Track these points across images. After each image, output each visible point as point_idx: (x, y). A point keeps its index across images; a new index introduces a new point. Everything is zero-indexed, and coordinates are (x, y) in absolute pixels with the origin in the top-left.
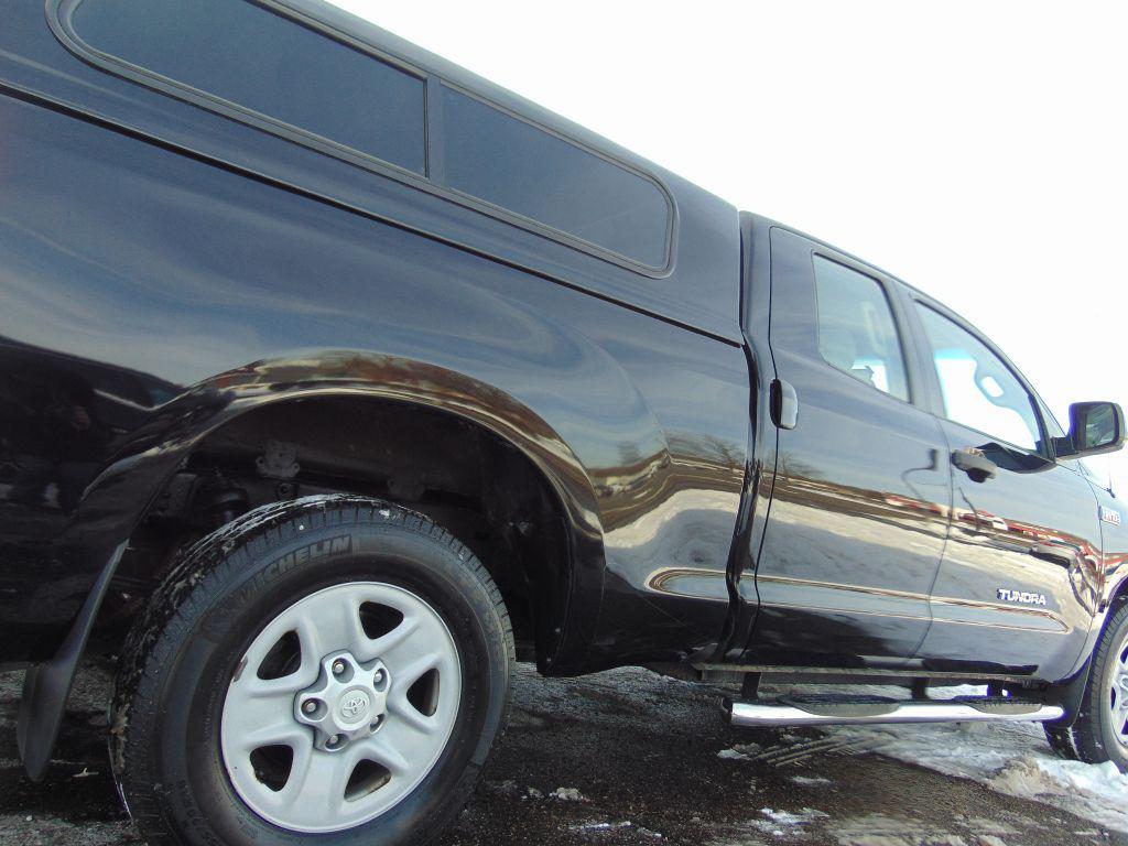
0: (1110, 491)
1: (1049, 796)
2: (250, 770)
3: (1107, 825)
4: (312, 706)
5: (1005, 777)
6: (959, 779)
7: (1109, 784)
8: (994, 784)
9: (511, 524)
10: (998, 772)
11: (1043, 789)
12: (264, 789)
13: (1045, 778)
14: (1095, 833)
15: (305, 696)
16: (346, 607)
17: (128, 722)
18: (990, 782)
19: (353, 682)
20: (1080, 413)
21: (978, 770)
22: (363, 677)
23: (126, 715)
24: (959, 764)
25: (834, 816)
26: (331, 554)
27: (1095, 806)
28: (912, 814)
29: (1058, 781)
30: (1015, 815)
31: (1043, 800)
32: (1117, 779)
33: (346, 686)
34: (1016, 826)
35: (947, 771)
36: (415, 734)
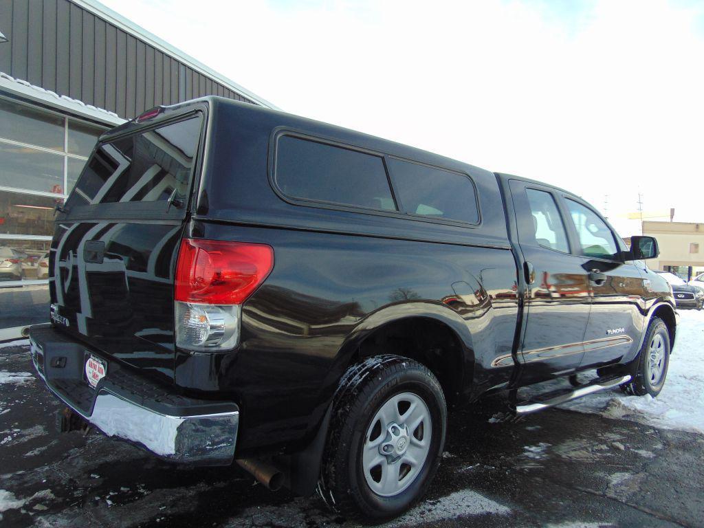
0: (645, 270)
1: (628, 416)
2: (370, 477)
3: (655, 426)
4: (386, 448)
5: (609, 410)
6: (590, 415)
7: (649, 405)
8: (605, 414)
9: (431, 350)
10: (605, 409)
11: (624, 413)
12: (375, 483)
13: (625, 408)
14: (652, 431)
15: (384, 444)
16: (394, 406)
17: (335, 468)
18: (603, 414)
19: (401, 435)
20: (635, 241)
21: (596, 408)
22: (403, 432)
23: (334, 466)
24: (586, 407)
25: (554, 445)
26: (392, 387)
27: (648, 418)
28: (581, 438)
29: (629, 407)
30: (618, 429)
31: (626, 419)
32: (652, 402)
33: (399, 437)
34: (621, 434)
35: (583, 411)
36: (418, 449)
